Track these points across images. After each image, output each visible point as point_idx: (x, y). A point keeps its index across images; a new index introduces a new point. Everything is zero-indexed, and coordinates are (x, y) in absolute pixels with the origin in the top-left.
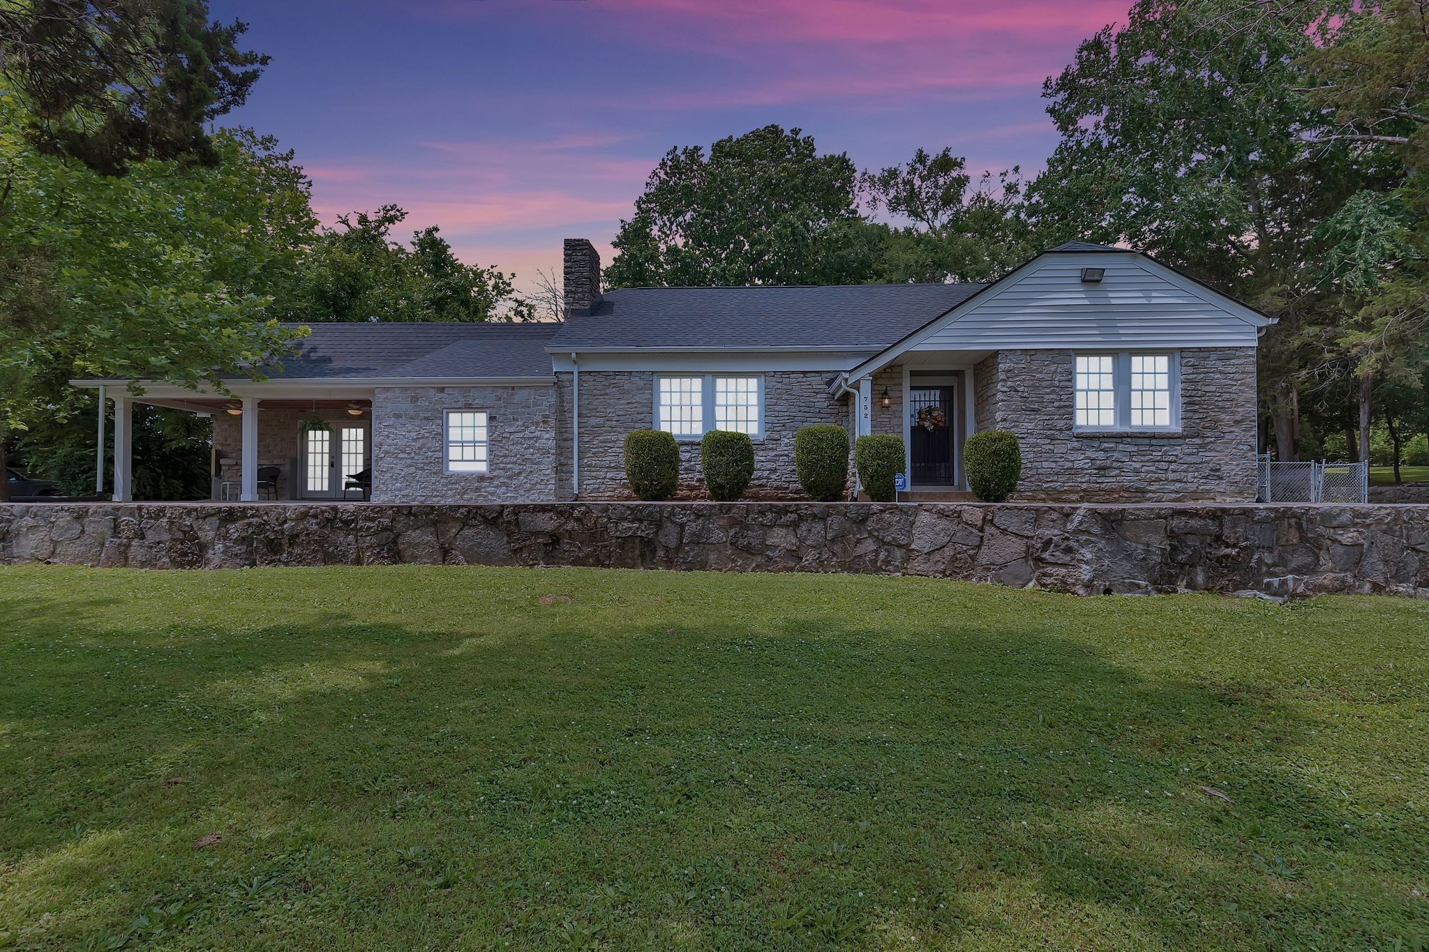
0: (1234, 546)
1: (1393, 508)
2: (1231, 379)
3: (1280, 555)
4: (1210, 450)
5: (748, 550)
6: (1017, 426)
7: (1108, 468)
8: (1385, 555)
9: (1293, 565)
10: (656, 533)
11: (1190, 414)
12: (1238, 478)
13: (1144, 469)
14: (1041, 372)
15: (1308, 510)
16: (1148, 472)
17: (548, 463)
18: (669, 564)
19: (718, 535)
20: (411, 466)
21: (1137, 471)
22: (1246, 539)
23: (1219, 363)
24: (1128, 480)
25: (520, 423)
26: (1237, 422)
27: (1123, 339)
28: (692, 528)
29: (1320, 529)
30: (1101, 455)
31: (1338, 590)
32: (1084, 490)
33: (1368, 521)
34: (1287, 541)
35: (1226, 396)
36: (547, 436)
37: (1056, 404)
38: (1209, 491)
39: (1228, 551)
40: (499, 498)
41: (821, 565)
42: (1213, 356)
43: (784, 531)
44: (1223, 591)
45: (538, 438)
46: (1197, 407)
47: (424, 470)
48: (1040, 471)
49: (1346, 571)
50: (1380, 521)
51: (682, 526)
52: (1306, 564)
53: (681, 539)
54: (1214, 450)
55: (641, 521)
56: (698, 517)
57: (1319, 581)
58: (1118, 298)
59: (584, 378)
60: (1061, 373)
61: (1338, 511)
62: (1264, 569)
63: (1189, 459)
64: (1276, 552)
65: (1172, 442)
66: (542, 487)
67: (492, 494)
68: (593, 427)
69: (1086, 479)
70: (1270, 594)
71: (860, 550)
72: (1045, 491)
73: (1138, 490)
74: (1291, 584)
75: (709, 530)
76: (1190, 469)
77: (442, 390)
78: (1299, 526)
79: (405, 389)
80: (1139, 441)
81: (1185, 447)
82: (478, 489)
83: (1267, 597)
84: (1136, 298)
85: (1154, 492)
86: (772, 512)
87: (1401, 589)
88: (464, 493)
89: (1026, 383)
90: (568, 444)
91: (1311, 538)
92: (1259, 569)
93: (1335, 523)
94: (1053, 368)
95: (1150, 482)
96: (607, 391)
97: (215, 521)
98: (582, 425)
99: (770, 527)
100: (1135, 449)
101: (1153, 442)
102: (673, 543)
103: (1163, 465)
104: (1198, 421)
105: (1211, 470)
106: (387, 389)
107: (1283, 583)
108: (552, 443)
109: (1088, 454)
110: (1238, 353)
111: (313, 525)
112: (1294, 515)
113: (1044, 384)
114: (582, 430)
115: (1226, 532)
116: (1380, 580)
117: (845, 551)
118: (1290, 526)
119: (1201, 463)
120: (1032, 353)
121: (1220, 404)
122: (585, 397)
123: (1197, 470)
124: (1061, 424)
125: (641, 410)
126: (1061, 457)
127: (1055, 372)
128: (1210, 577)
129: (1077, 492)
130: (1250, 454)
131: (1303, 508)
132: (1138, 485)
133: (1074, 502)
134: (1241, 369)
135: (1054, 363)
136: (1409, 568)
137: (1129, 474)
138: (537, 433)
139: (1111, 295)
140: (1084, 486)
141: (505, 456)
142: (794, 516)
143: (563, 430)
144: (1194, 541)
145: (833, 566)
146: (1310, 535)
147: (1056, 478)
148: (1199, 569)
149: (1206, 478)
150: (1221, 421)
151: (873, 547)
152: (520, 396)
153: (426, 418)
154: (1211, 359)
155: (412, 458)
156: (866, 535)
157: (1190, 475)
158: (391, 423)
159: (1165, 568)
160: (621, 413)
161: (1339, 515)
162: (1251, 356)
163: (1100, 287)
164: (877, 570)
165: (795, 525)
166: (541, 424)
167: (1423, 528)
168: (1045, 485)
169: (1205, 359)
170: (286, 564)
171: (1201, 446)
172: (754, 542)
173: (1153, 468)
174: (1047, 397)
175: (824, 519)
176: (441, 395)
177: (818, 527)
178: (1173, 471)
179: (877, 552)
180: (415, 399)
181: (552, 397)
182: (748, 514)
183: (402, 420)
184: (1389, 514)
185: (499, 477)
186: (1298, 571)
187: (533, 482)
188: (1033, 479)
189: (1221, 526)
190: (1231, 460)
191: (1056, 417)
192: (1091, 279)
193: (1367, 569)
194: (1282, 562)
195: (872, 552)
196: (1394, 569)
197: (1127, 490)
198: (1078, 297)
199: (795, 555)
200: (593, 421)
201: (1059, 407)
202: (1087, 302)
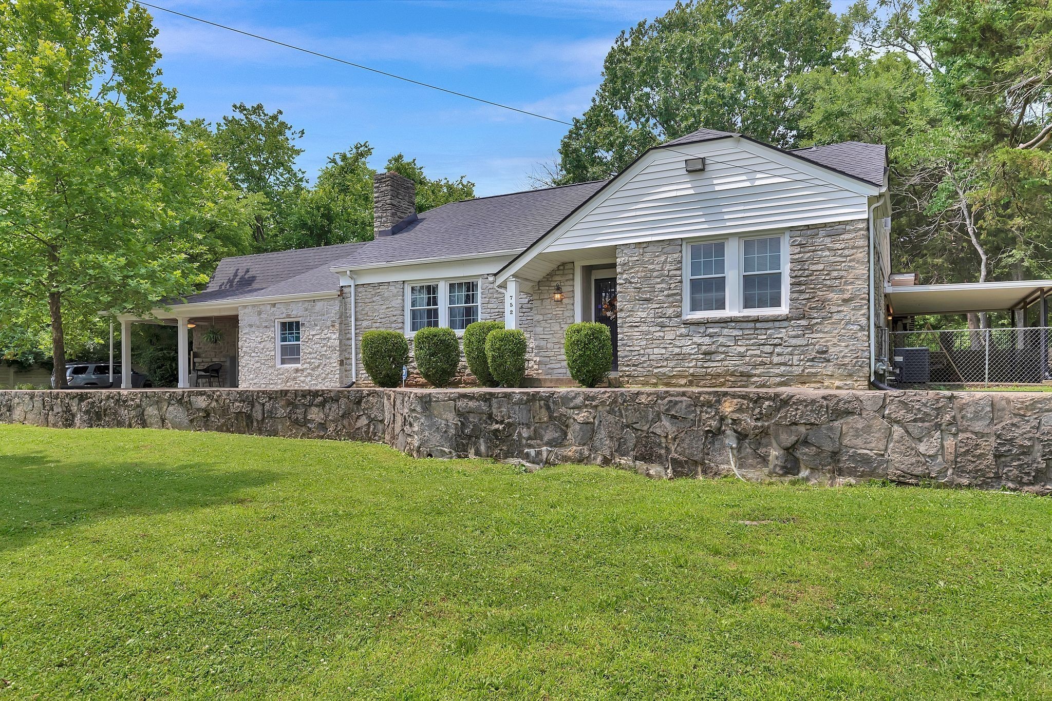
0: (502, 422)
1: (613, 392)
2: (840, 256)
3: (535, 431)
4: (817, 332)
5: (296, 422)
6: (632, 315)
7: (714, 353)
8: (610, 432)
9: (546, 439)
10: (251, 410)
11: (795, 295)
12: (847, 360)
13: (749, 352)
14: (652, 263)
15: (553, 394)
16: (752, 356)
17: (335, 357)
18: (260, 432)
19: (281, 412)
20: (258, 362)
21: (742, 356)
22: (509, 417)
23: (828, 240)
24: (731, 364)
25: (318, 328)
26: (845, 301)
27: (728, 224)
28: (268, 406)
29: (563, 410)
30: (707, 340)
31: (580, 461)
32: (692, 375)
33: (594, 403)
34: (540, 419)
35: (835, 274)
36: (334, 337)
37: (666, 293)
38: (815, 375)
39: (497, 426)
40: (307, 384)
41: (337, 436)
42: (822, 233)
43: (317, 409)
44: (497, 459)
45: (329, 338)
46: (804, 287)
47: (265, 365)
48: (651, 357)
49: (584, 445)
50: (603, 403)
51: (263, 405)
52: (554, 438)
53: (264, 414)
54: (821, 331)
55: (244, 402)
56: (270, 399)
57: (565, 453)
58: (723, 183)
59: (360, 290)
60: (671, 263)
61: (573, 394)
62: (524, 441)
63: (794, 342)
64: (532, 428)
65: (777, 324)
66: (332, 376)
67: (303, 382)
68: (365, 328)
69: (694, 363)
70: (529, 462)
71: (359, 424)
72: (656, 376)
73: (742, 374)
74: (545, 455)
75: (276, 408)
76: (796, 352)
77: (274, 305)
78: (548, 408)
79: (254, 306)
80: (744, 325)
81: (790, 329)
82: (295, 379)
83: (528, 464)
84: (739, 181)
85: (759, 376)
86: (310, 396)
87: (623, 462)
88: (287, 382)
89: (639, 275)
90: (348, 342)
91: (556, 417)
92: (520, 441)
93: (572, 405)
94: (663, 258)
95: (755, 366)
96: (374, 299)
97: (76, 400)
98: (358, 327)
99: (310, 406)
100: (740, 333)
101: (758, 325)
102: (260, 418)
103: (768, 349)
104: (804, 302)
105: (818, 352)
106: (245, 307)
107: (539, 453)
108: (337, 342)
109: (695, 339)
110: (848, 228)
111: (111, 403)
112: (541, 399)
113: (655, 274)
114: (358, 331)
115: (494, 411)
116: (607, 453)
117: (350, 424)
118: (541, 407)
119: (807, 345)
120: (645, 245)
121: (828, 282)
122: (360, 304)
123: (803, 353)
124: (670, 311)
125: (395, 313)
126: (670, 344)
127: (665, 262)
128: (488, 447)
129: (686, 377)
130: (860, 334)
131: (548, 392)
132: (741, 369)
133: (681, 386)
134: (851, 243)
135: (665, 253)
136: (629, 444)
137: (734, 358)
138: (329, 335)
139: (715, 182)
140: (691, 371)
141: (310, 353)
142: (321, 398)
143: (347, 331)
144: (474, 418)
145: (344, 435)
146: (555, 415)
147: (665, 363)
148: (482, 440)
149: (812, 360)
150: (829, 301)
151: (366, 422)
152: (319, 305)
153: (266, 327)
154: (820, 235)
155: (259, 356)
156: (362, 413)
157: (796, 358)
158: (247, 331)
159: (458, 439)
160: (383, 316)
161: (574, 398)
162: (861, 229)
163: (706, 175)
164: (370, 440)
165: (322, 405)
166: (331, 328)
167: (635, 409)
168: (655, 371)
169: (813, 236)
170: (103, 427)
171: (807, 327)
172: (300, 417)
173: (758, 352)
174: (658, 286)
175: (338, 401)
176: (273, 309)
177: (335, 406)
178: (779, 355)
179: (368, 425)
180: (260, 313)
181: (336, 307)
182: (296, 397)
183: (253, 329)
184: (609, 397)
185: (307, 369)
186: (549, 444)
187: (326, 373)
188: (645, 365)
189: (490, 406)
190: (839, 341)
191: (665, 305)
192: (697, 169)
193: (597, 443)
194: (536, 435)
195: (365, 425)
196: (617, 444)
197: (732, 375)
198: (685, 188)
199: (323, 426)
200: (365, 324)
201: (668, 296)
202: (692, 192)
